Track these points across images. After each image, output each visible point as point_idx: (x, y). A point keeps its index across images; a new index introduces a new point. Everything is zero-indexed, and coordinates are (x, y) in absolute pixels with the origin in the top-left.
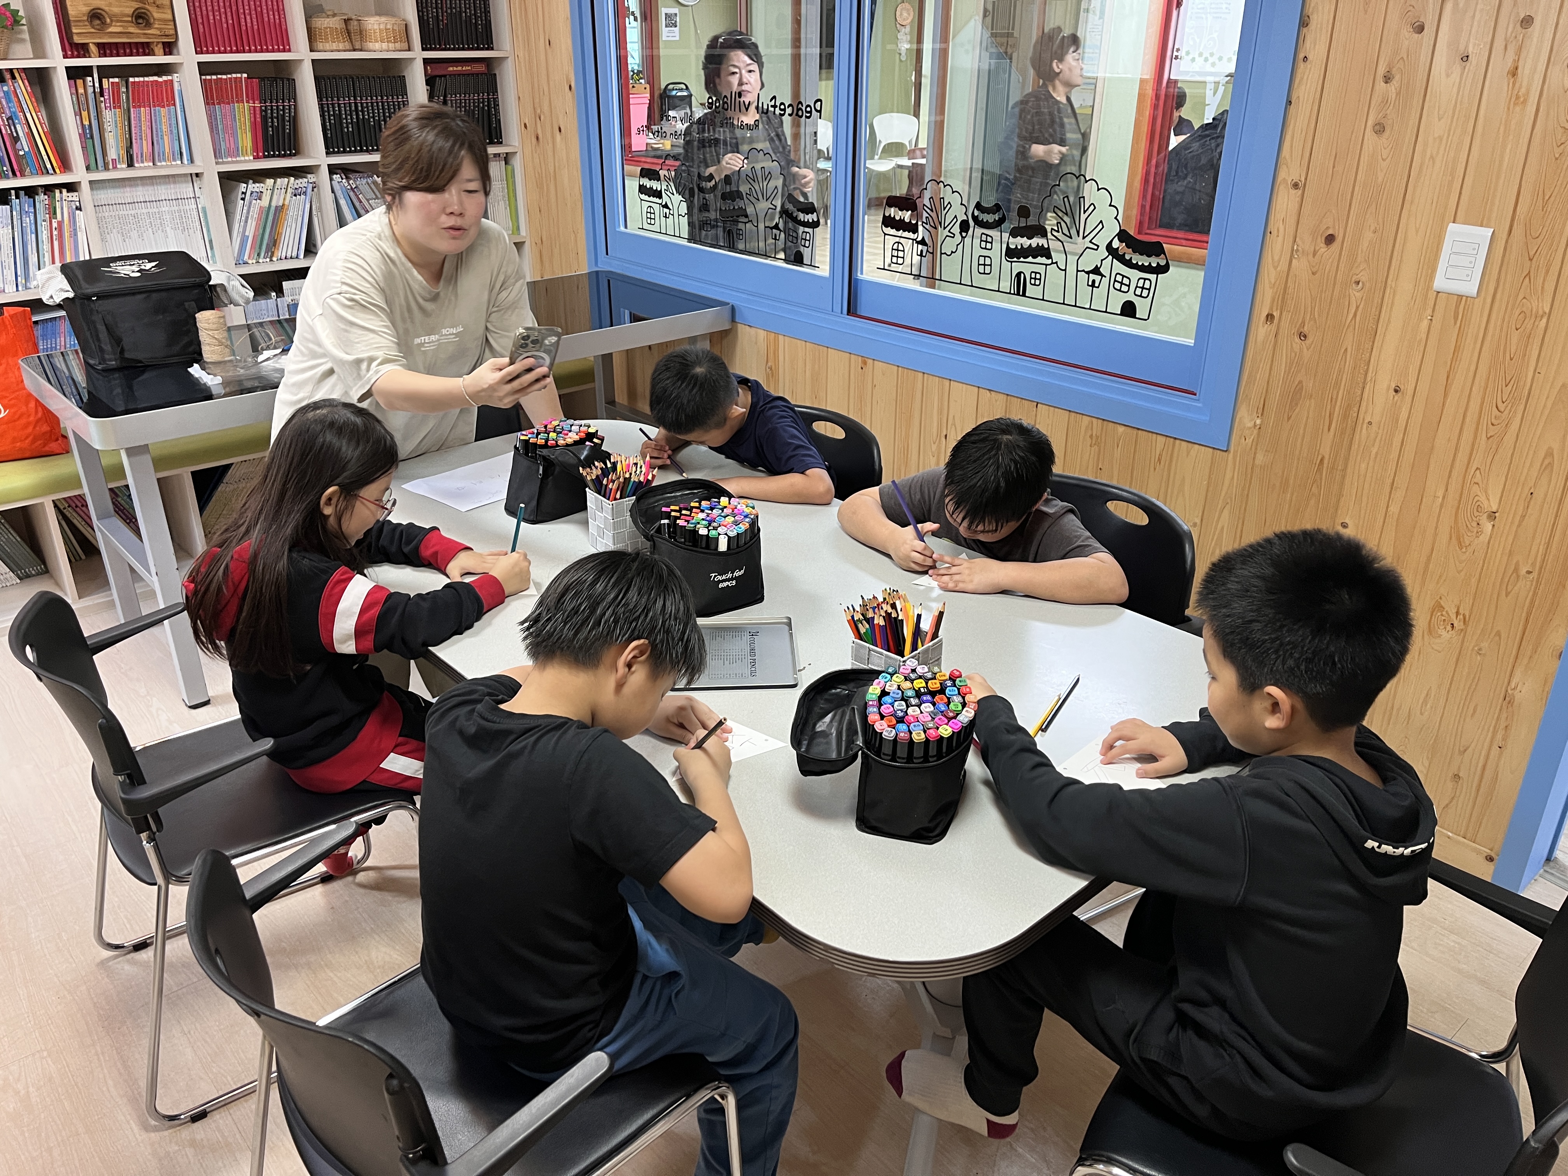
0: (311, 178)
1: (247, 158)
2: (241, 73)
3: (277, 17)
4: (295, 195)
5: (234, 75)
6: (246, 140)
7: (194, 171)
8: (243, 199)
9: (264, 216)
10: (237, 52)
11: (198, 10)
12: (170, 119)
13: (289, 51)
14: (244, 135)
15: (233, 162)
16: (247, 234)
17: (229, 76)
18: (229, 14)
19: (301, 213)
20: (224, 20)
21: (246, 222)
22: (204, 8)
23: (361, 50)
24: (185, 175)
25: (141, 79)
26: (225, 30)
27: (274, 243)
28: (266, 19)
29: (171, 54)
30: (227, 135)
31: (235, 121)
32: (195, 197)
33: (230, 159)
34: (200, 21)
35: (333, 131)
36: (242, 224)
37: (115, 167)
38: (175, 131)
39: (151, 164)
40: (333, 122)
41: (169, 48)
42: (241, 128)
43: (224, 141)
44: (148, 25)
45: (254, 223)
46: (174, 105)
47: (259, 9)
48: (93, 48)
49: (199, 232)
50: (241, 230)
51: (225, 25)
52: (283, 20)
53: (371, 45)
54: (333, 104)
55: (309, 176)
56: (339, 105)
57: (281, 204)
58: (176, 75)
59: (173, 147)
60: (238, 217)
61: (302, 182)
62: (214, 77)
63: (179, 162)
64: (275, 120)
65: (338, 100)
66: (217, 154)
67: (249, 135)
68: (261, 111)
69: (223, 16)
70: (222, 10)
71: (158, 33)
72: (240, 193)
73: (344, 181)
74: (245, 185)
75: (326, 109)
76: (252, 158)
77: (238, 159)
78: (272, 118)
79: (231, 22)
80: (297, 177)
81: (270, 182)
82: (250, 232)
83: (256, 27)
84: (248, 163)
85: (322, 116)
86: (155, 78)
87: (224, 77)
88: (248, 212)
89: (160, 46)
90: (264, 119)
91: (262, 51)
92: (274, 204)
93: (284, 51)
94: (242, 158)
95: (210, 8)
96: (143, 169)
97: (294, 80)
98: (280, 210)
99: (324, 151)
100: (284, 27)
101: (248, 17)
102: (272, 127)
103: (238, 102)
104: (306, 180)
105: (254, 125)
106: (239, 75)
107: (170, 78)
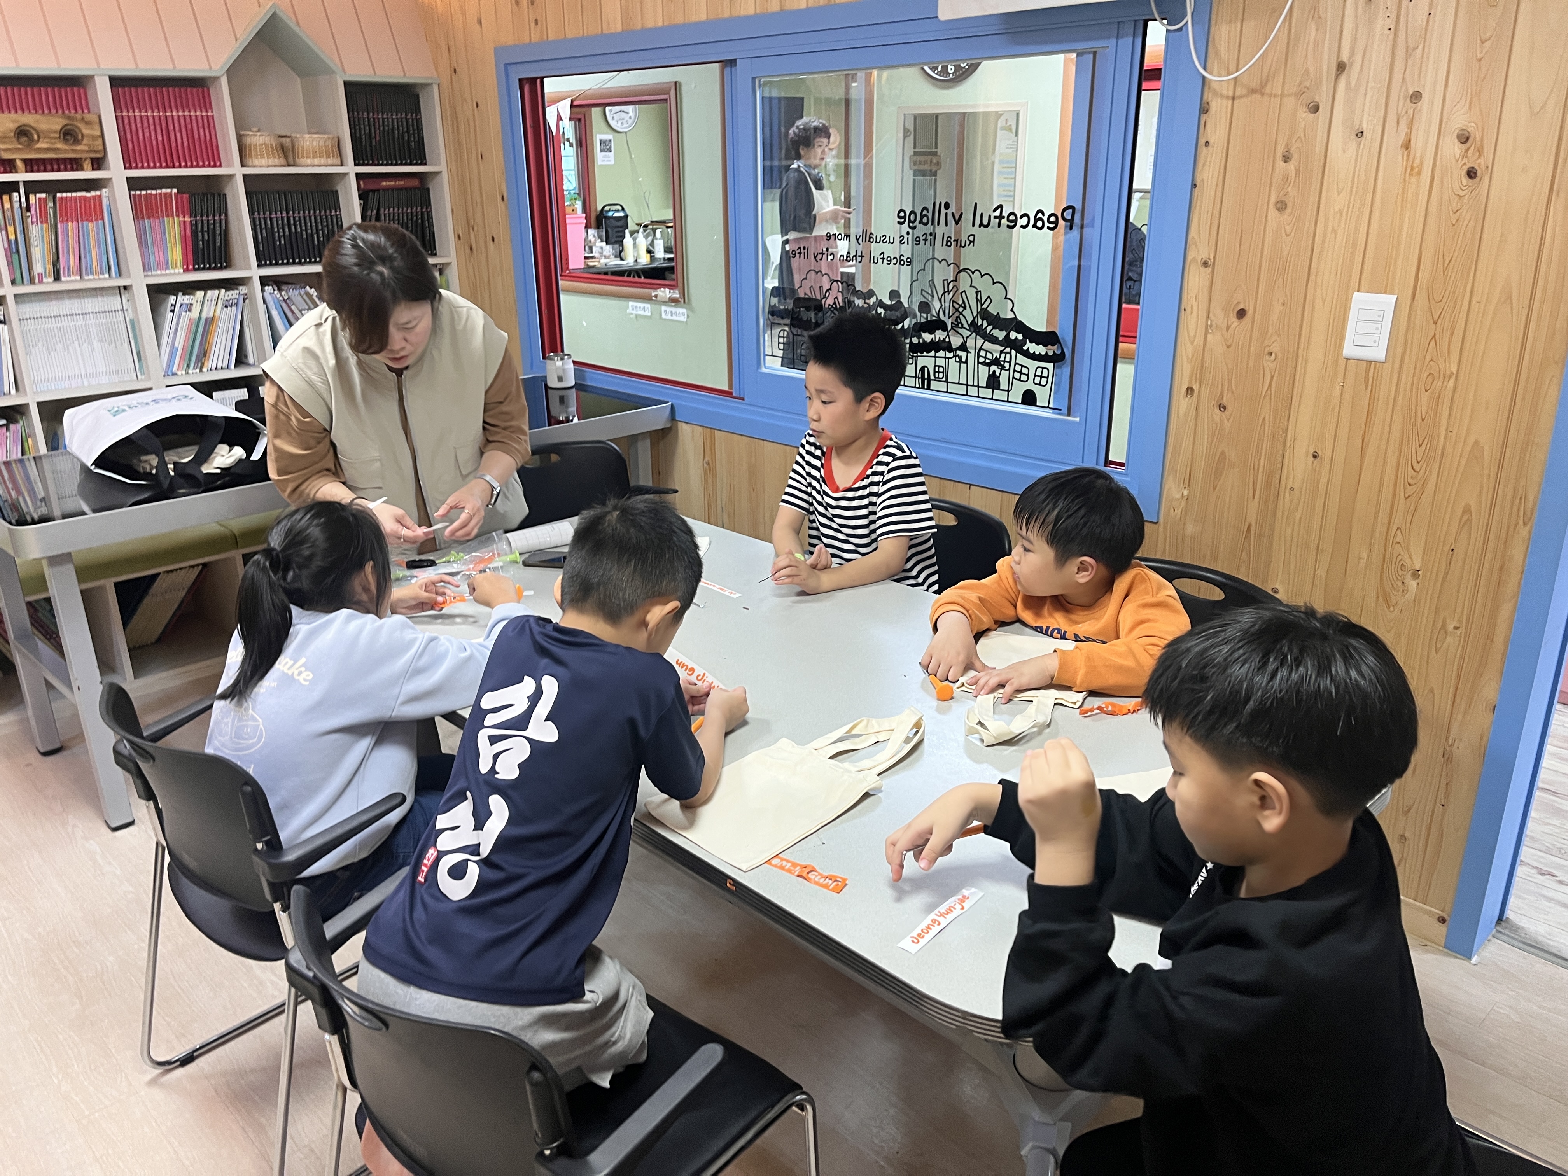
0: (243, 290)
1: (176, 271)
2: (172, 187)
3: (207, 134)
4: (226, 307)
5: (164, 191)
6: (176, 253)
7: (122, 282)
8: (173, 311)
9: (194, 328)
10: (167, 167)
11: (127, 127)
12: (98, 234)
13: (220, 166)
14: (174, 249)
15: (162, 275)
16: (176, 345)
17: (159, 191)
18: (159, 131)
19: (232, 324)
20: (153, 137)
21: (175, 334)
22: (133, 126)
23: (294, 166)
24: (112, 288)
25: (69, 194)
26: (154, 147)
27: (204, 354)
28: (196, 136)
29: (99, 169)
30: (156, 249)
31: (165, 234)
32: (123, 310)
33: (159, 272)
34: (129, 137)
35: (265, 243)
36: (171, 335)
37: (41, 281)
38: (103, 245)
39: (78, 278)
40: (265, 235)
41: (98, 163)
42: (170, 241)
43: (154, 253)
44: (77, 141)
45: (183, 335)
46: (103, 219)
47: (189, 126)
48: (20, 164)
49: (126, 345)
50: (170, 341)
51: (154, 142)
52: (213, 137)
53: (302, 161)
54: (265, 219)
55: (240, 288)
56: (271, 219)
57: (211, 315)
58: (104, 190)
59: (101, 261)
60: (167, 328)
61: (233, 294)
62: (144, 192)
63: (107, 276)
64: (206, 235)
65: (270, 214)
66: (146, 267)
67: (179, 248)
68: (191, 225)
69: (153, 133)
70: (152, 127)
71: (86, 148)
72: (169, 305)
73: (276, 292)
74: (174, 297)
75: (258, 223)
76: (181, 270)
77: (168, 272)
78: (202, 231)
79: (160, 138)
80: (227, 289)
81: (200, 294)
82: (179, 344)
83: (186, 144)
84: (177, 274)
85: (254, 229)
86: (83, 194)
87: (154, 192)
88: (178, 324)
89: (88, 162)
90: (194, 233)
91: (192, 166)
92: (204, 315)
93: (215, 166)
94: (172, 271)
95: (139, 125)
96: (70, 282)
97: (225, 195)
98: (210, 322)
99: (256, 263)
100: (214, 144)
101: (178, 135)
102: (203, 240)
103: (168, 216)
104: (237, 292)
105: (184, 239)
106: (169, 190)
107: (98, 193)
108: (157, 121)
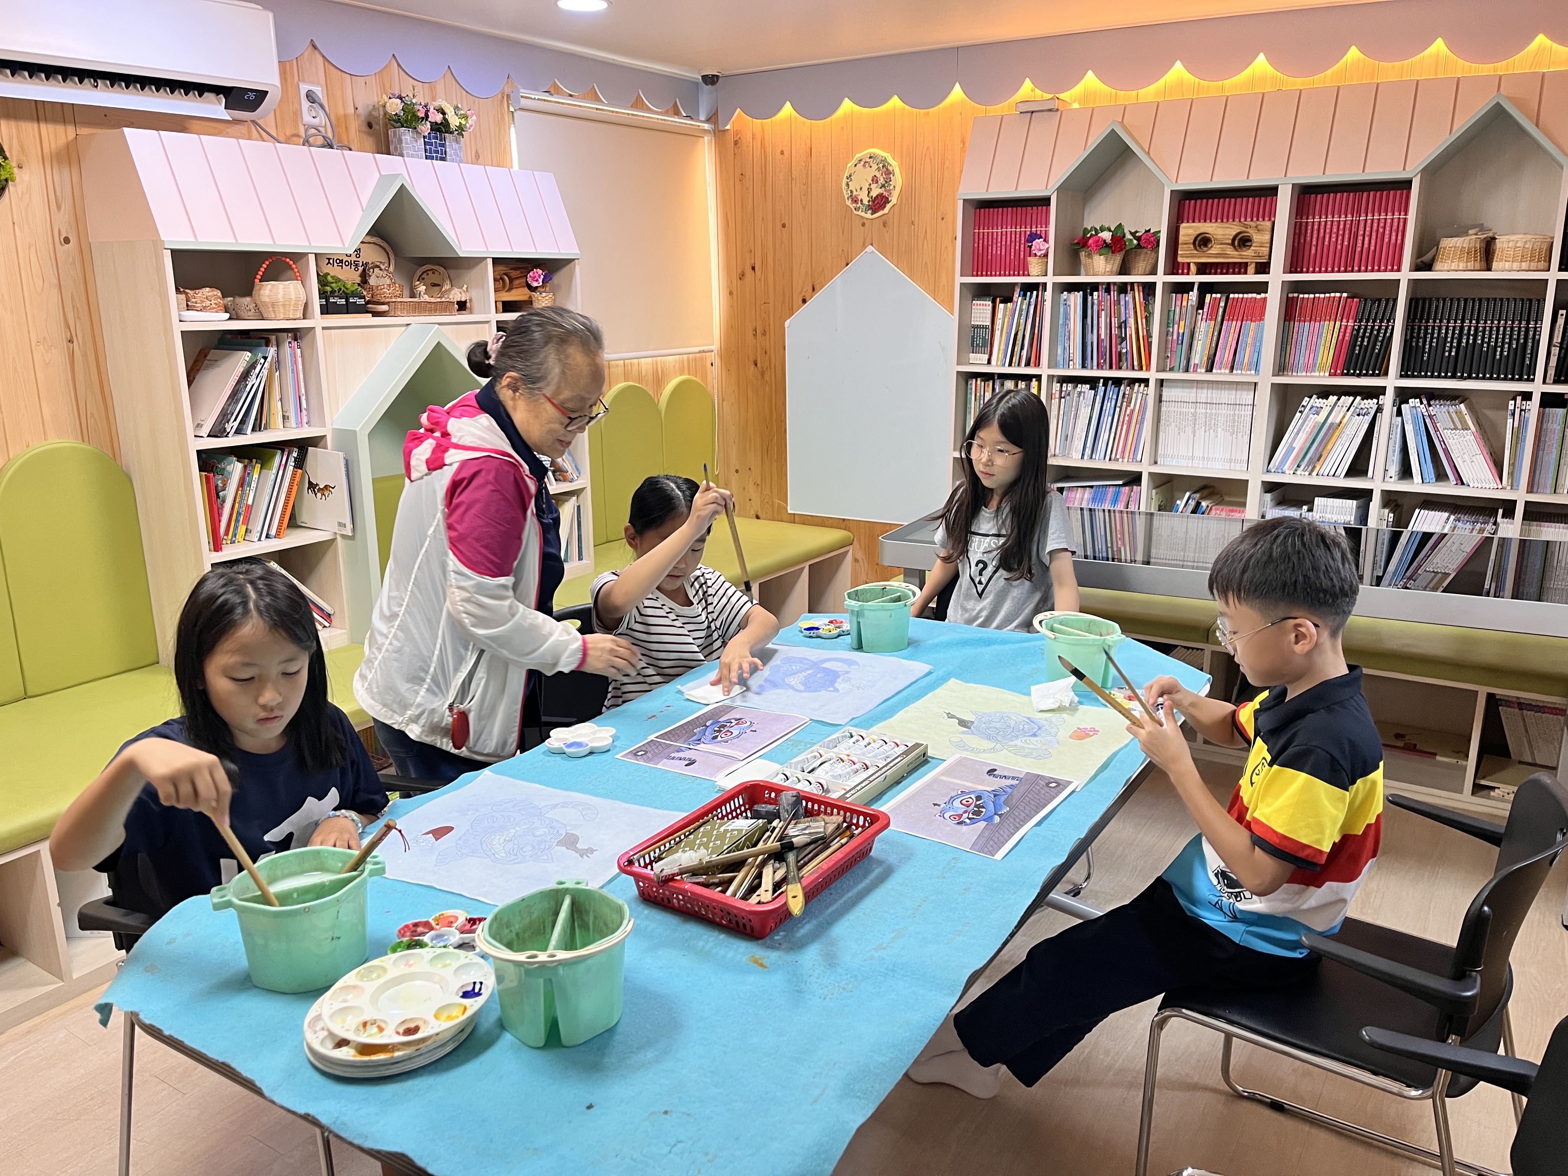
1: (1322, 373)
2: (1342, 292)
3: (1399, 238)
5: (1332, 294)
6: (1327, 357)
8: (1302, 412)
9: (1316, 431)
14: (1325, 353)
15: (1306, 377)
16: (1294, 446)
17: (1325, 295)
18: (1347, 236)
20: (1339, 242)
21: (1298, 433)
25: (1242, 296)
26: (1338, 251)
27: (1318, 458)
30: (1308, 352)
31: (1322, 340)
32: (1252, 405)
34: (1314, 243)
36: (1293, 436)
37: (1195, 371)
39: (1227, 371)
42: (1325, 345)
43: (1304, 355)
44: (1246, 248)
45: (1305, 437)
47: (1381, 230)
48: (1193, 267)
50: (1290, 441)
51: (1339, 247)
52: (1405, 241)
55: (1375, 397)
57: (1338, 421)
59: (1255, 358)
60: (1292, 428)
61: (1367, 403)
62: (1312, 296)
63: (1250, 372)
64: (1366, 340)
67: (1331, 353)
69: (1340, 238)
70: (1341, 232)
71: (1254, 254)
72: (1301, 406)
74: (1307, 399)
76: (1327, 374)
77: (1312, 373)
79: (1346, 243)
80: (1364, 397)
81: (1334, 398)
82: (1298, 445)
83: (1372, 248)
84: (1322, 378)
87: (1322, 296)
88: (1302, 425)
89: (1253, 266)
92: (1330, 421)
94: (1317, 374)
95: (1328, 231)
96: (1220, 374)
98: (1334, 427)
99: (1398, 373)
100: (1403, 248)
101: (1367, 238)
102: (1358, 346)
104: (1375, 401)
105: (1340, 343)
106: (1338, 294)
108: (1348, 226)
